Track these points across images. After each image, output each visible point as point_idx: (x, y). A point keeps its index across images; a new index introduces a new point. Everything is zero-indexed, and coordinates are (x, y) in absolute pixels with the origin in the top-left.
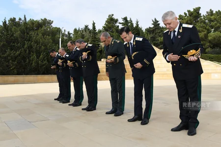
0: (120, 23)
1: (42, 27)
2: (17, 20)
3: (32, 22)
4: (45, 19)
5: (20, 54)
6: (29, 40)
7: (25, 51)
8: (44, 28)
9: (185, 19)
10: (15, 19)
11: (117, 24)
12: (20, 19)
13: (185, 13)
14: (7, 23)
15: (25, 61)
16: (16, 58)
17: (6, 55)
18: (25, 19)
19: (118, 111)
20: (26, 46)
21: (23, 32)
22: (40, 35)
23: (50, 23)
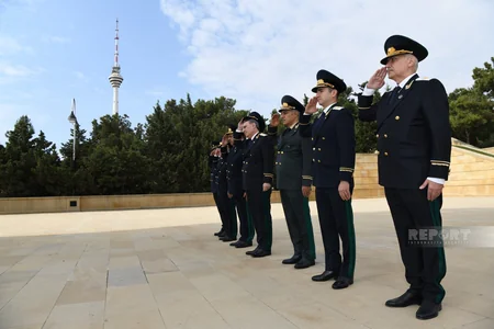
0: (355, 95)
1: (217, 112)
2: (178, 103)
3: (201, 104)
4: (223, 98)
5: (182, 160)
6: (196, 135)
7: (191, 153)
8: (221, 113)
9: (487, 76)
10: (174, 101)
11: (351, 97)
12: (182, 101)
13: (486, 65)
14: (163, 108)
15: (191, 170)
16: (176, 166)
17: (161, 161)
18: (189, 100)
19: (303, 259)
20: (191, 145)
21: (186, 122)
22: (215, 125)
23: (231, 103)
